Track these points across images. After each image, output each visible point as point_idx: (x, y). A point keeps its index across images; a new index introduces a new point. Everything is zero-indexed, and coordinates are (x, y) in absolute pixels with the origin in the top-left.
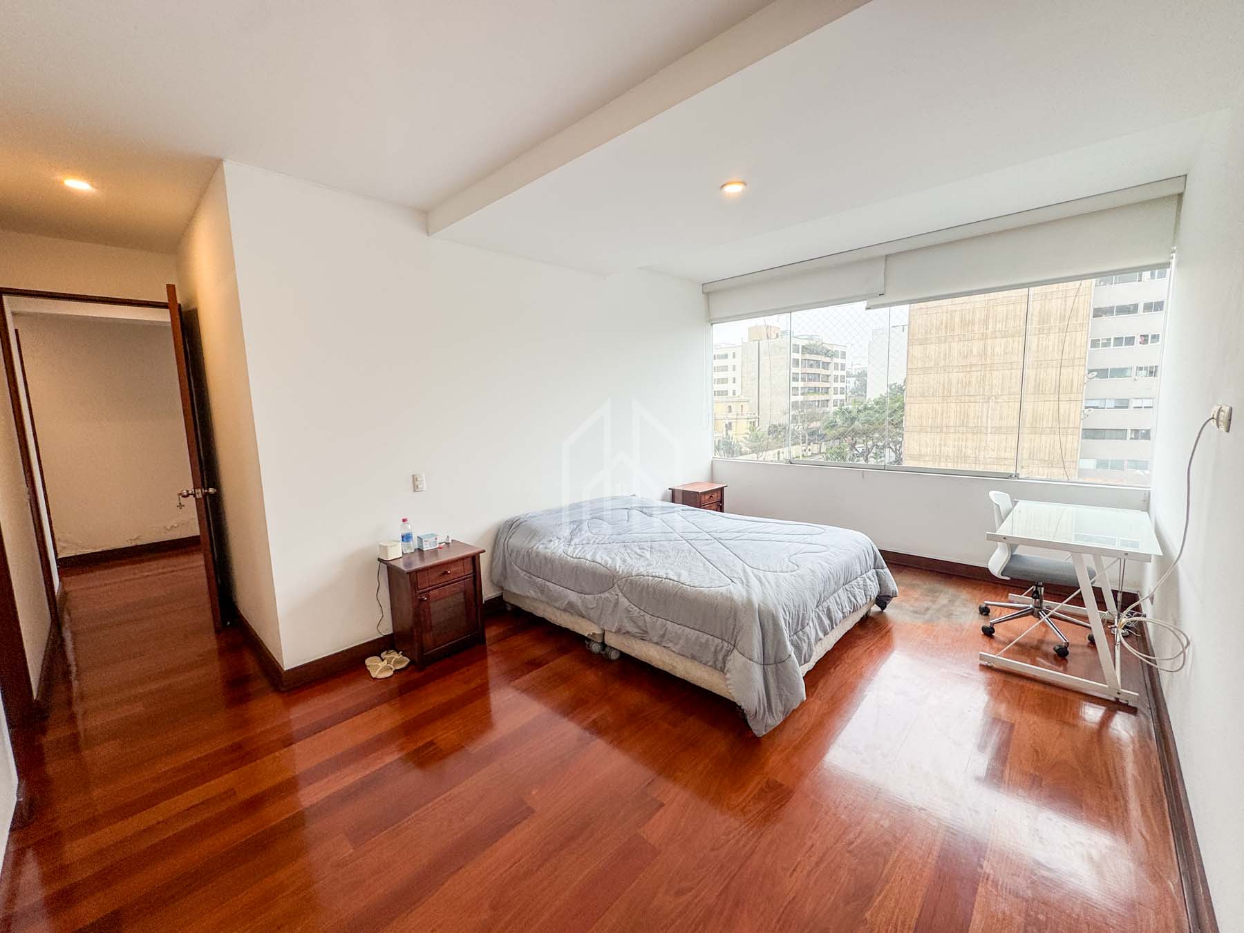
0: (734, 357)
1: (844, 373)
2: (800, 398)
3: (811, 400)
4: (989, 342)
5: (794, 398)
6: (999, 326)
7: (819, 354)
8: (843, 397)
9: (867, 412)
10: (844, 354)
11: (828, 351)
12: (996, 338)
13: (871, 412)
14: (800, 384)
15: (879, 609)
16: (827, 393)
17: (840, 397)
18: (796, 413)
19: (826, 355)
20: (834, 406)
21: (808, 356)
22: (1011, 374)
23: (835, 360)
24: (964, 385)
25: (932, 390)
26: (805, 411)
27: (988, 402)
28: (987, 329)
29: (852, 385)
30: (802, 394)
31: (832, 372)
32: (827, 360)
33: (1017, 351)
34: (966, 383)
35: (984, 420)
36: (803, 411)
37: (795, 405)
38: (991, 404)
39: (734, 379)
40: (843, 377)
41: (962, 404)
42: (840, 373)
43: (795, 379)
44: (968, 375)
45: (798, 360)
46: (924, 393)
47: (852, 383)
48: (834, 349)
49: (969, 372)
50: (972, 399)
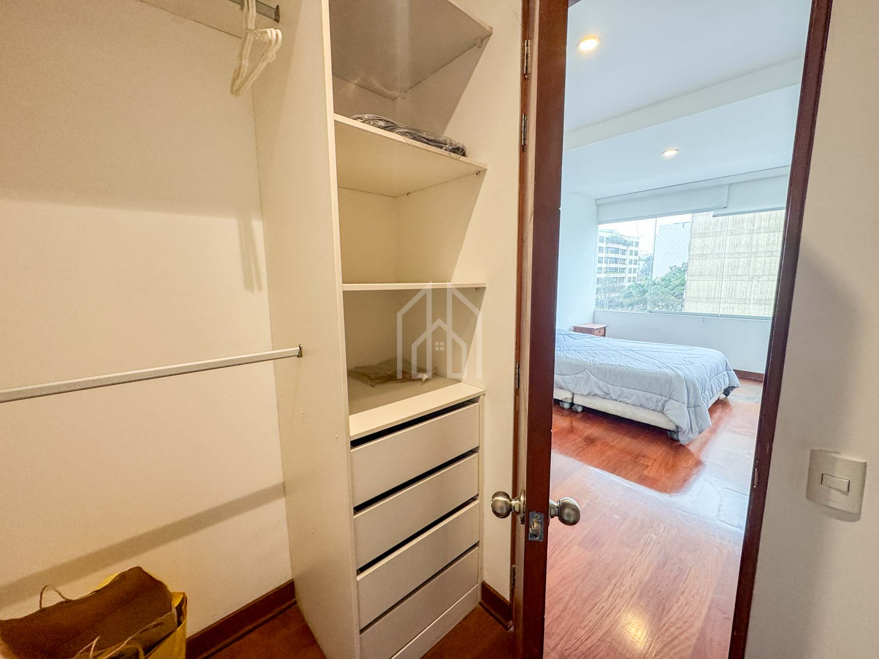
1: (637, 258)
2: (603, 276)
3: (612, 277)
4: (755, 236)
5: (599, 276)
6: (763, 224)
7: (619, 244)
8: (635, 275)
9: (655, 286)
10: (637, 244)
11: (626, 241)
12: (760, 233)
13: (659, 287)
14: (604, 265)
15: (725, 396)
16: (624, 272)
17: (632, 275)
18: (600, 286)
19: (624, 244)
20: (628, 282)
21: (610, 245)
22: (771, 260)
23: (631, 248)
24: (733, 267)
25: (708, 271)
26: (607, 285)
27: (752, 280)
28: (754, 226)
29: (641, 267)
30: (605, 273)
31: (627, 257)
32: (625, 248)
33: (776, 243)
34: (735, 266)
35: (748, 294)
36: (605, 285)
37: (599, 280)
38: (754, 282)
40: (636, 261)
41: (732, 282)
42: (634, 257)
43: (600, 262)
44: (737, 261)
45: (603, 248)
46: (701, 273)
47: (641, 265)
48: (630, 240)
49: (738, 258)
50: (740, 278)
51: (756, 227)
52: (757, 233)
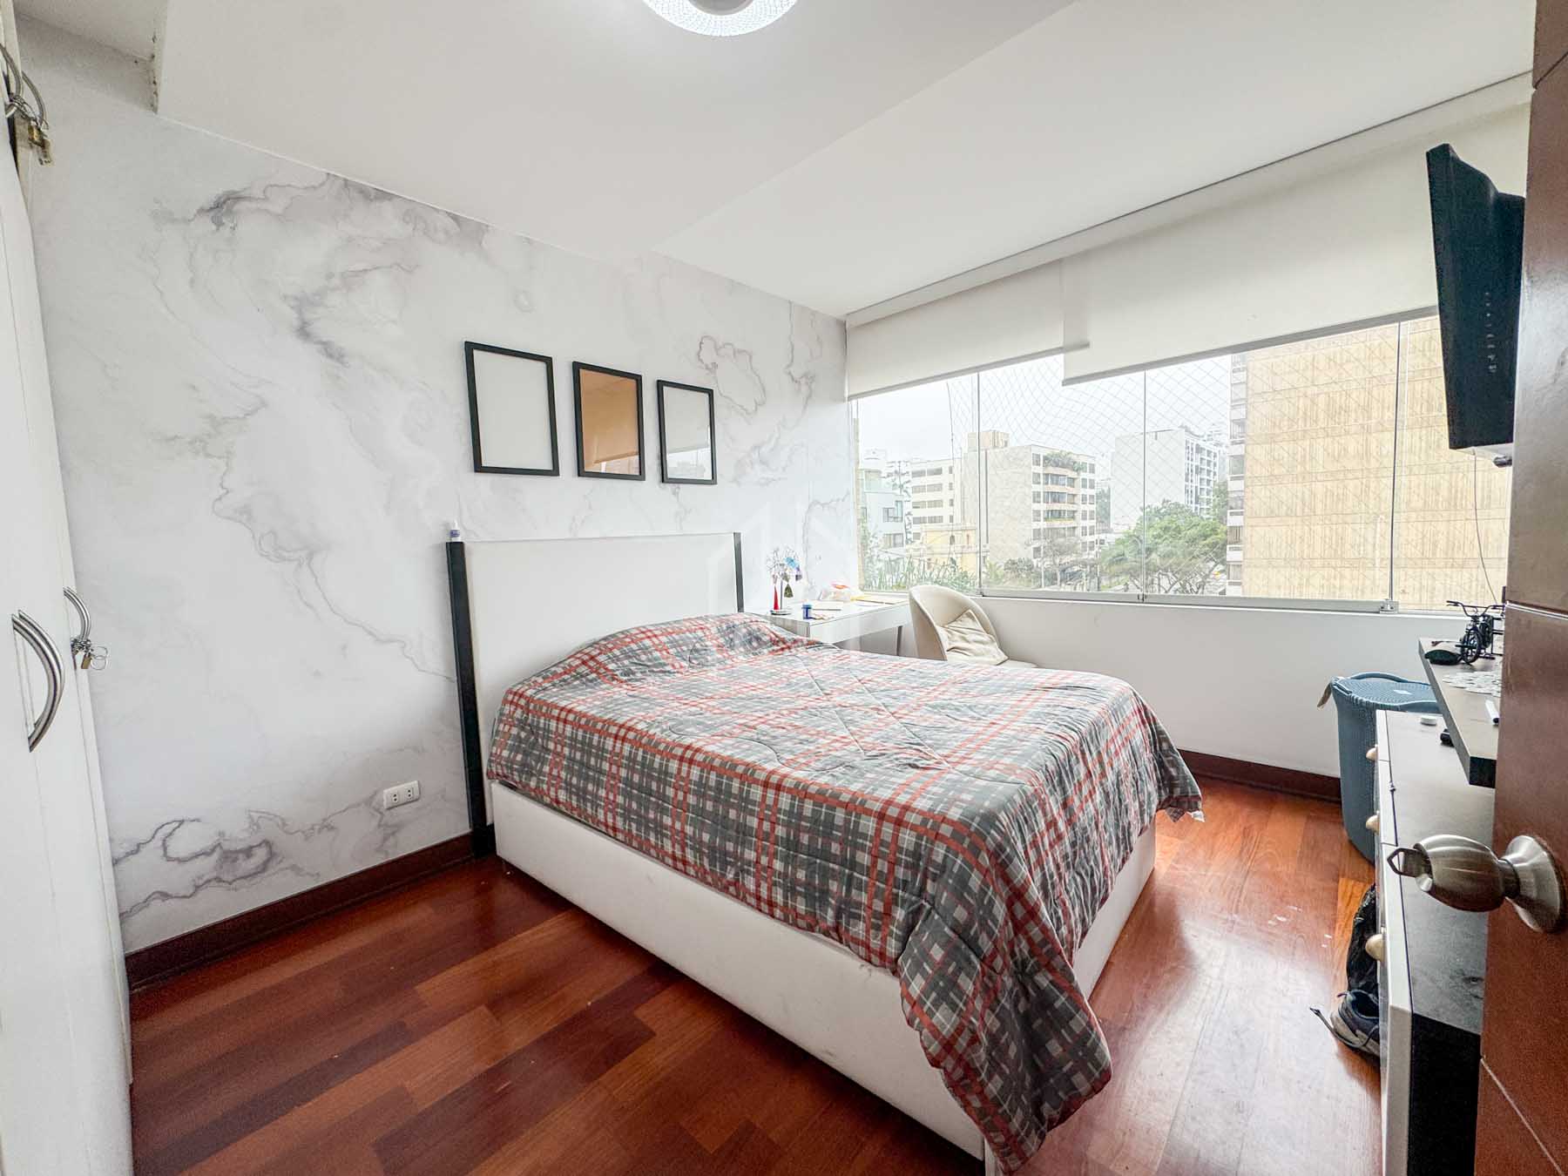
0: (951, 471)
1: (1094, 492)
2: (1043, 525)
3: (1056, 526)
5: (1035, 525)
7: (1065, 467)
10: (1093, 467)
11: (1075, 463)
14: (1042, 506)
16: (1073, 518)
17: (1089, 523)
18: (1038, 544)
19: (1073, 468)
21: (1050, 470)
23: (1083, 475)
24: (1336, 499)
25: (1285, 507)
26: (1050, 541)
27: (1374, 522)
28: (1370, 418)
30: (1046, 519)
31: (1079, 490)
32: (1073, 474)
34: (1338, 496)
35: (1369, 548)
36: (1046, 541)
37: (1037, 533)
39: (952, 501)
40: (1091, 497)
41: (1334, 527)
42: (1089, 492)
43: (1037, 500)
44: (1341, 485)
45: (1039, 475)
46: (1272, 512)
48: (1081, 460)
49: (1343, 480)
50: (1349, 519)
51: (1374, 421)
52: (1377, 431)
